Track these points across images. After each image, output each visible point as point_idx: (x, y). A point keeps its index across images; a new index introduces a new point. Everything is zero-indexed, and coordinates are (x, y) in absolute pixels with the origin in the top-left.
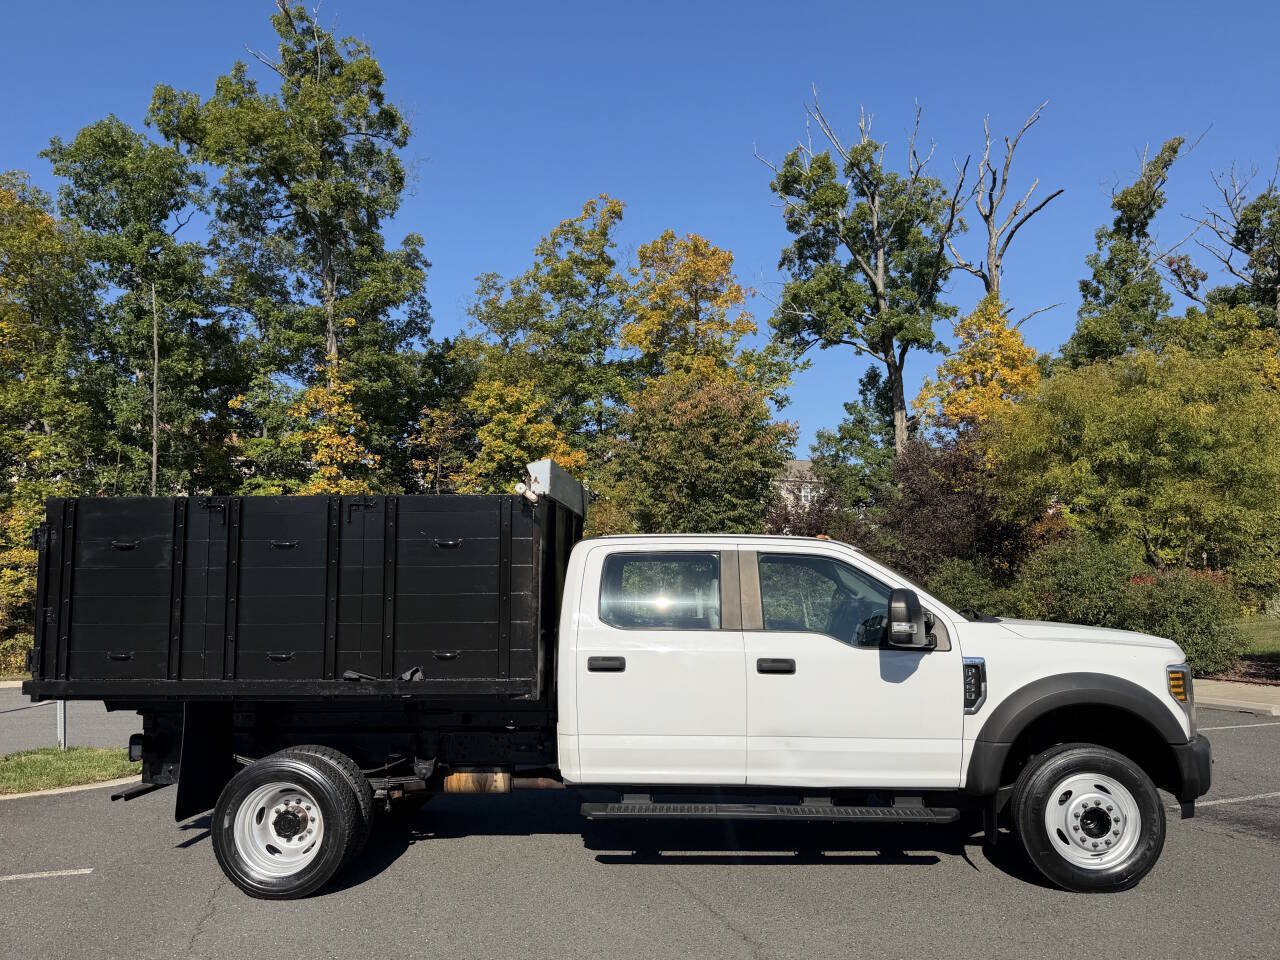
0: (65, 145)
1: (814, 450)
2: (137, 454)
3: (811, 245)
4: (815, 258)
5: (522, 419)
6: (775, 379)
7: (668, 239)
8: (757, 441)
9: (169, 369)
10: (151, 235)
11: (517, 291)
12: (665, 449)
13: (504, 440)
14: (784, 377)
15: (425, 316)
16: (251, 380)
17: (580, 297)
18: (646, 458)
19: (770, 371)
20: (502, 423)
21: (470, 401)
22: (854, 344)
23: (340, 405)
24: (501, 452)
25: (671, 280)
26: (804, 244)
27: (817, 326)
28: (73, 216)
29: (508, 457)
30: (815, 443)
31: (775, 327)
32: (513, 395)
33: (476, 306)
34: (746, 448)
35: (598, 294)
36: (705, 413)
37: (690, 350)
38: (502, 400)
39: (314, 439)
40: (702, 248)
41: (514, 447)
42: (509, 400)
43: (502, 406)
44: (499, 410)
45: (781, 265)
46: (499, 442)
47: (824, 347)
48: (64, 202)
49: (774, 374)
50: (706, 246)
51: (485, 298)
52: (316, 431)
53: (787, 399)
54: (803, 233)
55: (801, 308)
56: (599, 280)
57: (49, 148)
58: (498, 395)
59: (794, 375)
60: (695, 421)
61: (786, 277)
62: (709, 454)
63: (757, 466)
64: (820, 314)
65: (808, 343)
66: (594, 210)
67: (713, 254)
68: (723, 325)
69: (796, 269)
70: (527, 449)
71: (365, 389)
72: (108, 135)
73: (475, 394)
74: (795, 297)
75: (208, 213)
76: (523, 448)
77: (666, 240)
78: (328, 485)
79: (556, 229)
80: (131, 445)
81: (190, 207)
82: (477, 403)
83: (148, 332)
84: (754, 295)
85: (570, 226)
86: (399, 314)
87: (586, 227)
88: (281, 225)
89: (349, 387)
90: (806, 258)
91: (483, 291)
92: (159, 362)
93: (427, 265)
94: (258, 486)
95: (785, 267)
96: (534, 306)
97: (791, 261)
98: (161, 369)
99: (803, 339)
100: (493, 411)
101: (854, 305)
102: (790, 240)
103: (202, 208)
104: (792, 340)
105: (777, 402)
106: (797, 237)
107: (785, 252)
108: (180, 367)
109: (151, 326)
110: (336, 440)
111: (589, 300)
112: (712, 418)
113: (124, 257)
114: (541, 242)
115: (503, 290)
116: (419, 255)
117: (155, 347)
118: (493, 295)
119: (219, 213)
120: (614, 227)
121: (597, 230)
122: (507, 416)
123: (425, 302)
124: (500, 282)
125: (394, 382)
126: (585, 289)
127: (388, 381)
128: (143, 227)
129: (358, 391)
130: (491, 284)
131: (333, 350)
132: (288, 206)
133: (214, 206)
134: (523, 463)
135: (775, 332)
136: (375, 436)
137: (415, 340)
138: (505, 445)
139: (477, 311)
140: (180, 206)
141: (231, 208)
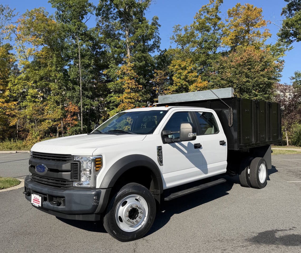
1: (293, 78)
2: (77, 87)
3: (293, 5)
4: (295, 10)
5: (186, 71)
6: (279, 54)
8: (266, 70)
9: (84, 62)
10: (77, 23)
11: (186, 30)
12: (229, 75)
14: (282, 53)
15: (158, 42)
16: (109, 65)
17: (208, 31)
18: (222, 79)
19: (277, 51)
20: (180, 73)
21: (170, 67)
23: (130, 70)
24: (179, 83)
25: (239, 20)
26: (291, 5)
27: (295, 34)
28: (59, 20)
29: (182, 84)
30: (294, 76)
31: (279, 36)
32: (184, 64)
33: (173, 36)
34: (261, 73)
35: (215, 30)
36: (245, 61)
37: (246, 44)
38: (180, 66)
39: (123, 81)
40: (250, 8)
41: (183, 81)
42: (182, 66)
44: (179, 69)
45: (282, 14)
46: (179, 79)
47: (298, 41)
48: (56, 16)
49: (279, 53)
50: (252, 7)
51: (176, 33)
52: (124, 79)
53: (284, 61)
54: (290, 1)
55: (289, 27)
56: (215, 24)
58: (179, 64)
59: (286, 52)
60: (241, 63)
61: (284, 18)
62: (247, 76)
63: (266, 79)
64: (297, 29)
65: (292, 41)
66: (213, 1)
67: (255, 10)
68: (258, 34)
69: (288, 15)
70: (188, 81)
71: (137, 65)
73: (172, 65)
74: (287, 24)
75: (93, 14)
76: (186, 81)
77: (238, 7)
78: (128, 95)
79: (201, 9)
80: (76, 85)
81: (89, 14)
82: (172, 68)
83: (78, 52)
85: (205, 7)
86: (151, 42)
87: (211, 7)
88: (113, 15)
89: (132, 65)
90: (292, 10)
91: (176, 31)
92: (81, 60)
93: (160, 26)
94: (112, 96)
95: (284, 14)
96: (192, 35)
97: (286, 12)
98: (81, 63)
99: (290, 40)
100: (177, 69)
103: (91, 13)
104: (286, 40)
106: (288, 3)
107: (283, 9)
108: (87, 61)
109: (78, 50)
110: (129, 81)
111: (211, 32)
112: (247, 62)
113: (71, 30)
114: (196, 14)
115: (182, 30)
116: (157, 23)
117: (79, 56)
118: (179, 32)
119: (96, 14)
120: (220, 6)
121: (215, 8)
122: (181, 71)
123: (159, 38)
124: (181, 28)
125: (146, 62)
126: (210, 28)
127: (144, 62)
128: (75, 20)
129: (135, 66)
130: (178, 28)
131: (129, 53)
132: (114, 9)
133: (95, 12)
134: (187, 86)
135: (279, 38)
136: (141, 80)
137: (156, 50)
138: (181, 81)
139: (173, 38)
140: (86, 13)
141: (99, 12)
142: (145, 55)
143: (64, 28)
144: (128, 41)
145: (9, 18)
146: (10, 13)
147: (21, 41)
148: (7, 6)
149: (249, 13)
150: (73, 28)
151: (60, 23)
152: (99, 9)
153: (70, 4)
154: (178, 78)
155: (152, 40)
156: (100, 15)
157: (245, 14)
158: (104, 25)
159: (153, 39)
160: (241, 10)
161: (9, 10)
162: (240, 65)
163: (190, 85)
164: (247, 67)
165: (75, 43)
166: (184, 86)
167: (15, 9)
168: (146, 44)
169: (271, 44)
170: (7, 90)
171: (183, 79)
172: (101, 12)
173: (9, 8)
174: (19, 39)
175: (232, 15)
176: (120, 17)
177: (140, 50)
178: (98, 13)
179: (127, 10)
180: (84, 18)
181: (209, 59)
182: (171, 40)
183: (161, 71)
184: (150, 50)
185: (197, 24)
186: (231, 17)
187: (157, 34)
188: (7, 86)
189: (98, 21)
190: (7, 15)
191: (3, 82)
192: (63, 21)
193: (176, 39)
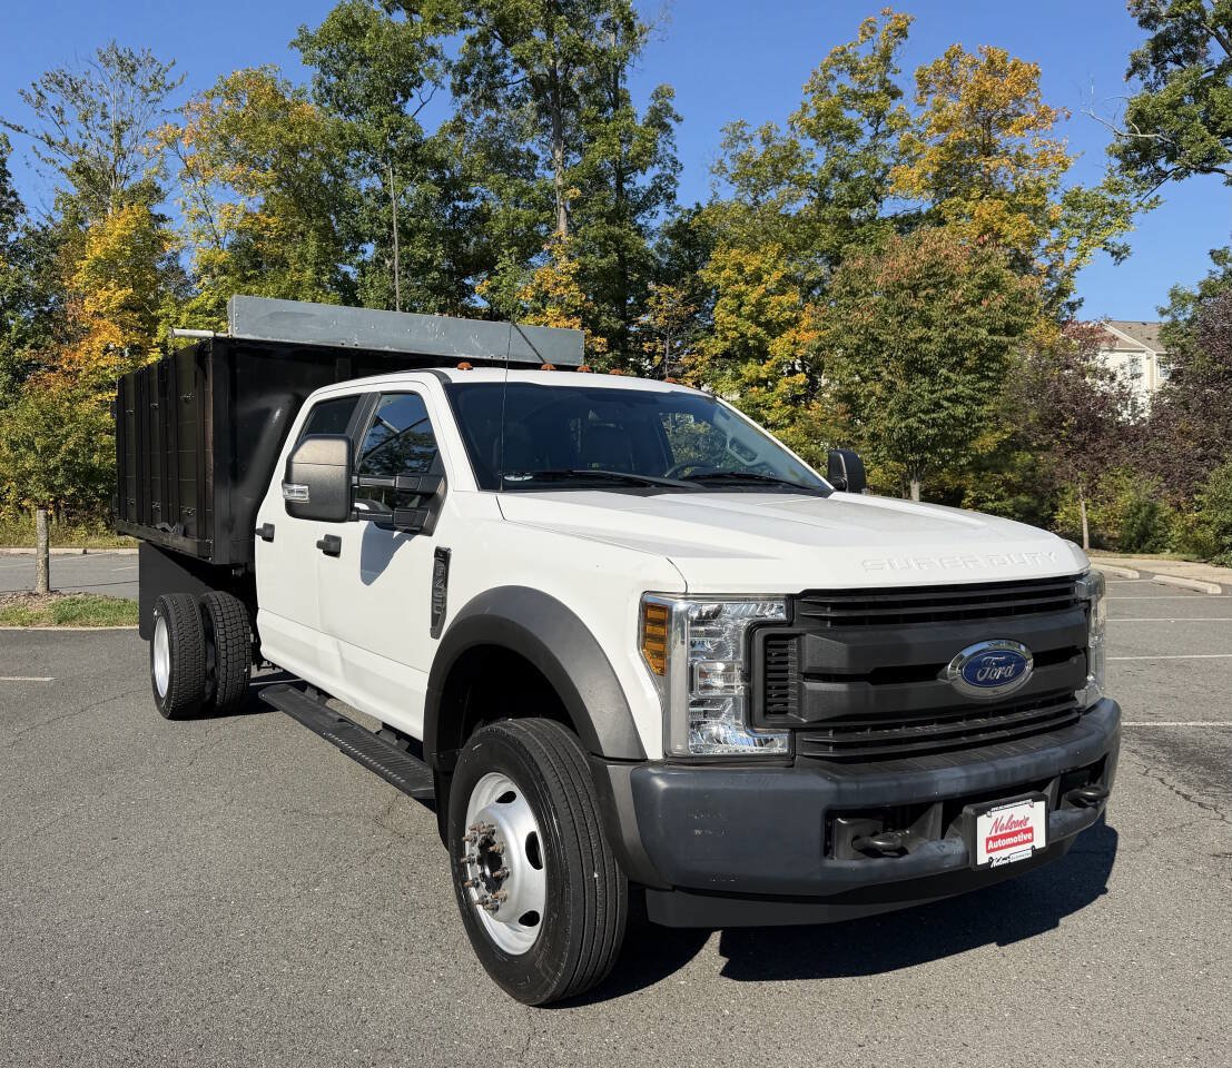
0: (311, 32)
1: (1163, 313)
3: (1170, 44)
4: (1177, 60)
5: (760, 290)
6: (1110, 224)
7: (953, 57)
9: (410, 255)
10: (390, 117)
11: (766, 141)
13: (739, 316)
14: (1122, 220)
15: (671, 179)
16: (496, 263)
17: (850, 139)
19: (1103, 214)
20: (739, 296)
21: (705, 274)
22: (1223, 172)
23: (567, 286)
24: (735, 329)
25: (955, 107)
26: (1161, 45)
28: (326, 105)
29: (743, 335)
30: (1166, 304)
31: (1117, 157)
32: (753, 263)
33: (721, 162)
34: (971, 312)
35: (877, 133)
36: (919, 271)
37: (976, 193)
38: (740, 269)
40: (999, 64)
41: (749, 323)
42: (748, 270)
43: (740, 278)
44: (737, 282)
45: (1129, 75)
46: (733, 318)
48: (317, 91)
49: (1109, 218)
50: (1003, 61)
51: (732, 151)
52: (544, 314)
53: (1126, 249)
54: (1161, 28)
55: (1145, 129)
56: (879, 115)
57: (298, 37)
58: (734, 265)
59: (1135, 217)
61: (1136, 88)
62: (925, 322)
63: (983, 333)
64: (1173, 133)
65: (1165, 175)
66: (873, 30)
67: (1014, 68)
68: (1020, 161)
69: (1151, 78)
70: (768, 325)
71: (591, 267)
72: (349, 15)
73: (711, 265)
74: (1139, 116)
75: (443, 88)
76: (759, 324)
77: (949, 57)
79: (826, 59)
81: (428, 85)
82: (714, 275)
83: (389, 219)
84: (1068, 117)
85: (842, 53)
86: (643, 181)
87: (864, 55)
89: (574, 265)
90: (1165, 62)
91: (731, 144)
92: (399, 249)
93: (678, 119)
95: (1137, 76)
96: (790, 156)
97: (1145, 68)
98: (401, 256)
99: (1158, 169)
100: (729, 282)
101: (1222, 119)
102: (1142, 40)
103: (436, 83)
104: (1144, 171)
105: (1113, 253)
106: (1151, 35)
107: (1133, 56)
108: (421, 252)
109: (391, 212)
110: (562, 323)
111: (865, 141)
112: (929, 277)
113: (366, 143)
114: (811, 77)
115: (752, 139)
116: (669, 109)
117: (395, 233)
118: (741, 148)
119: (453, 86)
120: (898, 48)
121: (878, 54)
122: (743, 288)
123: (676, 163)
124: (748, 132)
125: (621, 257)
126: (858, 131)
127: (615, 256)
128: (382, 109)
129: (584, 268)
130: (739, 134)
131: (563, 226)
132: (515, 72)
133: (448, 80)
134: (761, 341)
135: (1117, 163)
136: (604, 318)
137: (661, 208)
138: (740, 321)
139: (722, 168)
140: (419, 83)
141: (462, 81)
142: (616, 230)
143: (342, 137)
144: (560, 182)
145: (153, 95)
146: (159, 78)
147: (200, 183)
148: (146, 51)
149: (988, 84)
150: (374, 135)
151: (330, 115)
152: (464, 70)
153: (362, 49)
154: (732, 312)
155: (649, 170)
156: (466, 92)
157: (972, 88)
158: (482, 117)
159: (653, 166)
160: (963, 71)
161: (156, 67)
162: (902, 287)
163: (774, 338)
164: (924, 293)
165: (379, 186)
166: (751, 342)
167: (174, 63)
168: (626, 186)
169: (1079, 189)
170: (154, 347)
171: (749, 317)
172: (468, 80)
173: (153, 61)
174: (191, 172)
175: (932, 88)
176: (536, 98)
177: (600, 215)
178: (460, 85)
179: (560, 74)
180: (412, 96)
181: (849, 242)
182: (714, 177)
183: (671, 290)
184: (641, 208)
185: (811, 116)
186: (928, 93)
187: (670, 151)
188: (156, 336)
189: (460, 107)
190: (148, 85)
191: (140, 319)
192: (340, 108)
193: (732, 172)
